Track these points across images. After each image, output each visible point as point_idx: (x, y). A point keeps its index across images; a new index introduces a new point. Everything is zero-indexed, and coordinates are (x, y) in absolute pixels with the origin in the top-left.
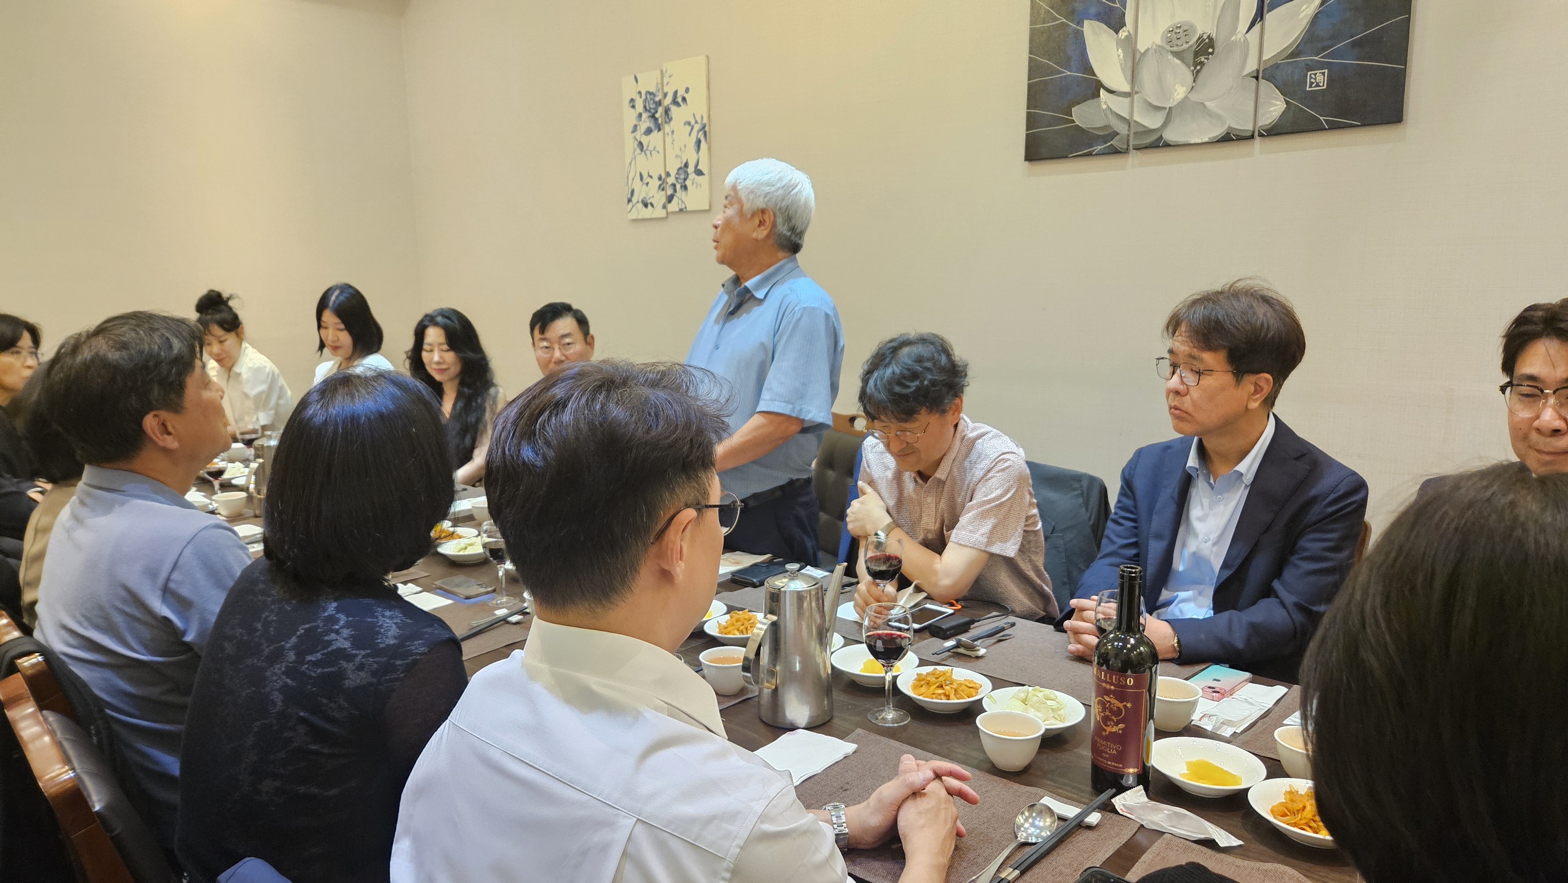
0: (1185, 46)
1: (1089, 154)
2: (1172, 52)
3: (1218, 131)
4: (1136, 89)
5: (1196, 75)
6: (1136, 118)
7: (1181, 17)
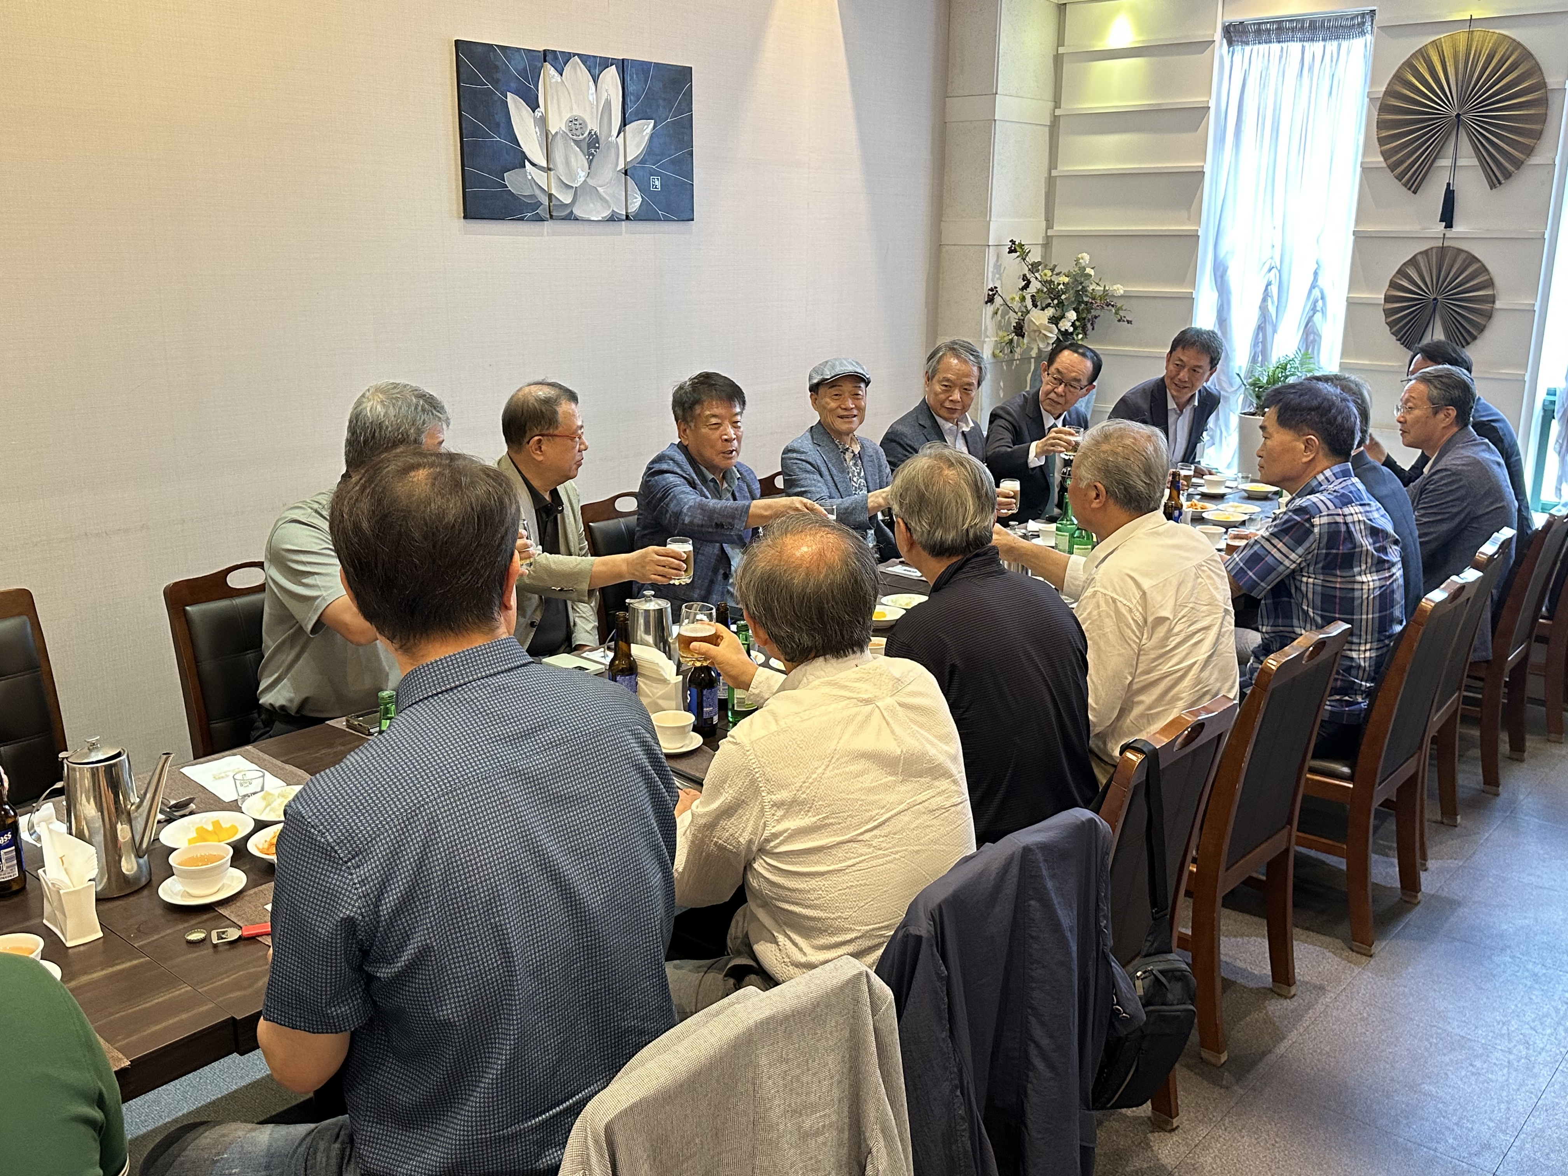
0: (581, 137)
1: (521, 219)
2: (574, 141)
3: (606, 213)
4: (551, 166)
5: (590, 162)
6: (553, 192)
7: (576, 113)
